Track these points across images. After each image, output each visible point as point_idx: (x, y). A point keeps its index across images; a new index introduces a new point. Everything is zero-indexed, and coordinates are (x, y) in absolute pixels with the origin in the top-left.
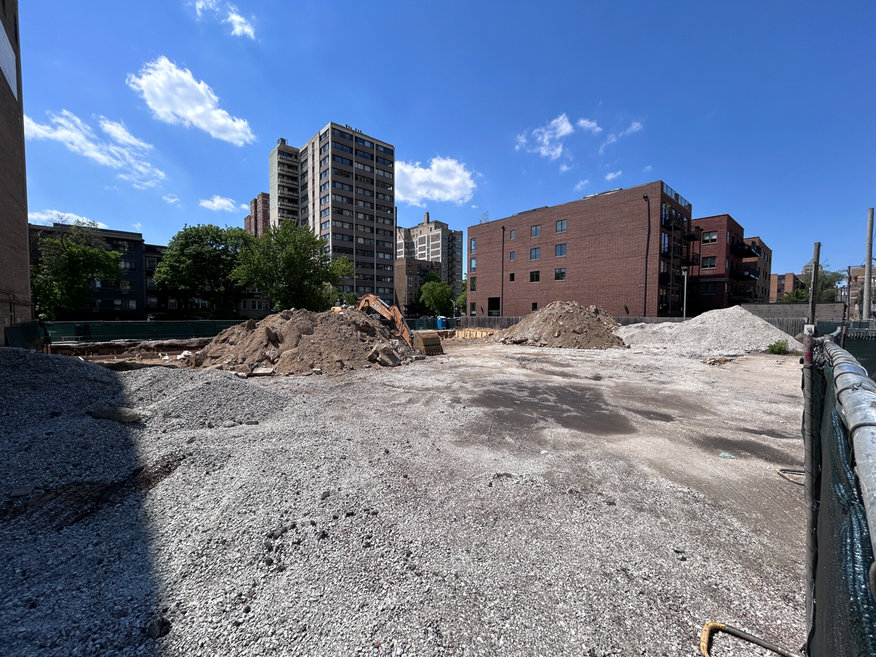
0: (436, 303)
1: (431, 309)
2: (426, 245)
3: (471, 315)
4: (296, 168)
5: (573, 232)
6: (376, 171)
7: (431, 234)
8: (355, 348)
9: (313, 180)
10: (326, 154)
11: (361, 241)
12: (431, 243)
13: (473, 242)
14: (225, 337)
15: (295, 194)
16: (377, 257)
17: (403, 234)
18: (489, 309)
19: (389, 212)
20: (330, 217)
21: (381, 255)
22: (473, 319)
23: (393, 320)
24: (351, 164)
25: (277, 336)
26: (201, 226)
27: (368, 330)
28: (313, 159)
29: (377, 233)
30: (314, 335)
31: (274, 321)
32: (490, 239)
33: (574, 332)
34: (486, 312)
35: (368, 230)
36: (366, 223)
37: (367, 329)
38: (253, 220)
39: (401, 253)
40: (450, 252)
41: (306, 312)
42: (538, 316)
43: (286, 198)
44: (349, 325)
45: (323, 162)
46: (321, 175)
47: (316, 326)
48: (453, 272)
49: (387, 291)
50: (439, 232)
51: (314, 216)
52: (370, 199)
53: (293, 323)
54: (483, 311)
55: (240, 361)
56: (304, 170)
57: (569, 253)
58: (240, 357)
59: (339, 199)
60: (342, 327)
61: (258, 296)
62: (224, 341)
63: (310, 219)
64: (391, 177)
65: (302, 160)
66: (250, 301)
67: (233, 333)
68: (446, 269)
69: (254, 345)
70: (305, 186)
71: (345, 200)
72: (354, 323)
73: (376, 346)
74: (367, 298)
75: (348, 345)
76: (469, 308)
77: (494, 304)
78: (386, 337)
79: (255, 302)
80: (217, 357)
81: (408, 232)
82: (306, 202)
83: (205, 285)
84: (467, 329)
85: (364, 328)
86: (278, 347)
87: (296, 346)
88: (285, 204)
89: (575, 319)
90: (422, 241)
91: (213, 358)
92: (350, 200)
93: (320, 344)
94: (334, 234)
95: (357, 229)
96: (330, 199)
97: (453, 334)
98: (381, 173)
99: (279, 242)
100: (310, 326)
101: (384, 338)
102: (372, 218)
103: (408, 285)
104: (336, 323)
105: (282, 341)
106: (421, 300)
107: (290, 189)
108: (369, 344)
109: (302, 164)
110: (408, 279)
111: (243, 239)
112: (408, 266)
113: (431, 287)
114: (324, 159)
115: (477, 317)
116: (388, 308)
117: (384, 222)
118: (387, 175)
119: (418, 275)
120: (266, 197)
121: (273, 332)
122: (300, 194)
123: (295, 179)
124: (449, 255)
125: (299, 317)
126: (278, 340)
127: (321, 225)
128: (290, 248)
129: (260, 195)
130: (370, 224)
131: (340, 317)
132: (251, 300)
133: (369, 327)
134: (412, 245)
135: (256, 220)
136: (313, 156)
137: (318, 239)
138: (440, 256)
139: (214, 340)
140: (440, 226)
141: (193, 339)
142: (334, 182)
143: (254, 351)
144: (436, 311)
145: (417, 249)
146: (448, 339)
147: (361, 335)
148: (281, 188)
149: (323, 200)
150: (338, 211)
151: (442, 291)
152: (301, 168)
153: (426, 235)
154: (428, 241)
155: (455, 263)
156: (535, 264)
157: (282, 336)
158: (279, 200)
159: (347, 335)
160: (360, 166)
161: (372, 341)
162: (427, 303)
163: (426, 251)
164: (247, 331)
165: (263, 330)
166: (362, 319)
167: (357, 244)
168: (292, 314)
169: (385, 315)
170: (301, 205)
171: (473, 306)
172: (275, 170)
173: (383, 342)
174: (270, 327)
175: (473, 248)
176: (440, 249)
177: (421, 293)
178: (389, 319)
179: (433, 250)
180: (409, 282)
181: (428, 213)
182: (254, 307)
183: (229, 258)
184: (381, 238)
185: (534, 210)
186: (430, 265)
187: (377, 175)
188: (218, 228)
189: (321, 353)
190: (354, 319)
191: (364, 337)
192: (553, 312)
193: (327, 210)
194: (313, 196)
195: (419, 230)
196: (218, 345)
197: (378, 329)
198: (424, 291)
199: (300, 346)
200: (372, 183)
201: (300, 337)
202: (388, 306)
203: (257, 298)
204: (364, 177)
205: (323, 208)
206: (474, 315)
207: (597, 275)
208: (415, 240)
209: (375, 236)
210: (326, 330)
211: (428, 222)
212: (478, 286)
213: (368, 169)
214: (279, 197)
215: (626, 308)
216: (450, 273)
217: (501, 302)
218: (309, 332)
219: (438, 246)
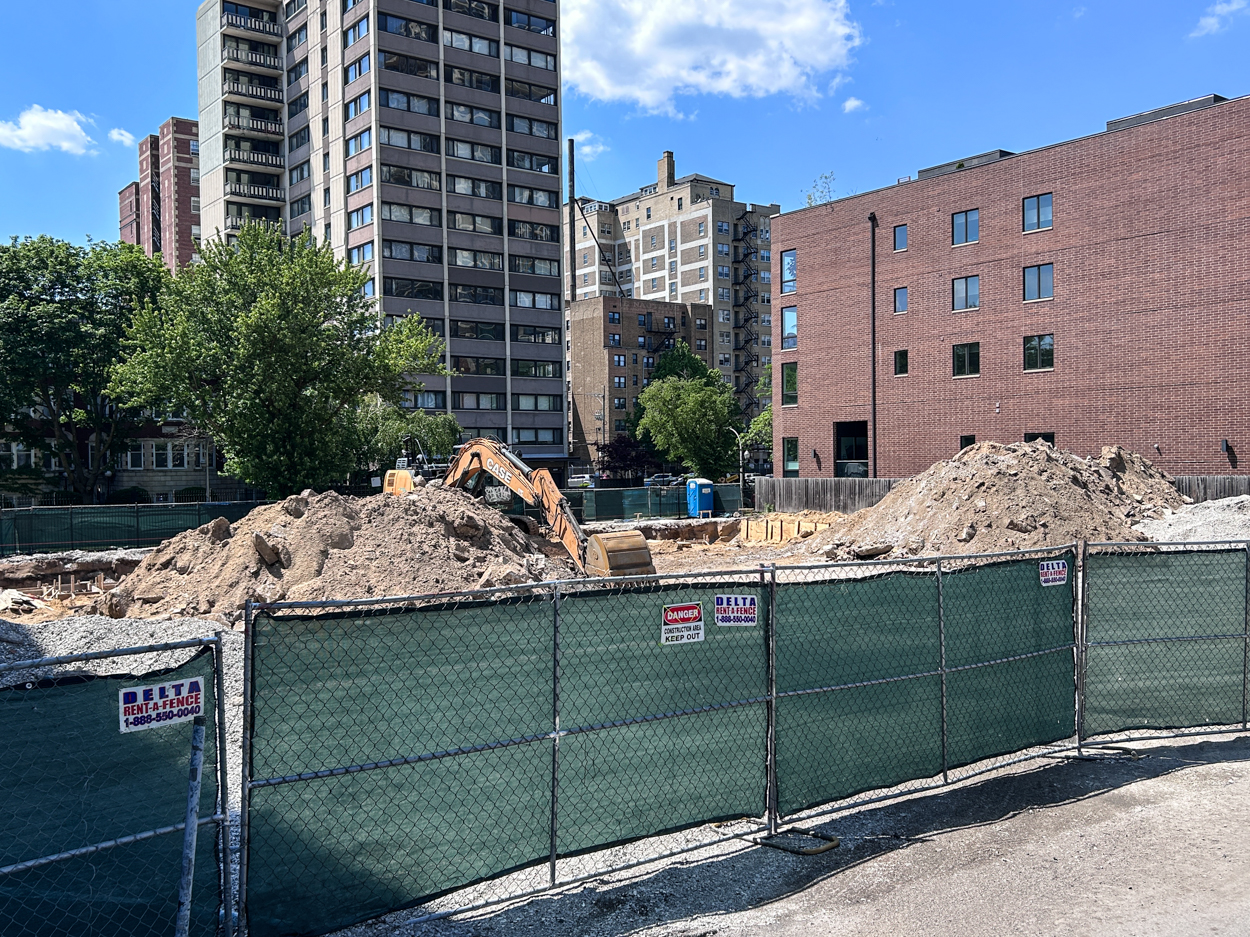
0: (683, 440)
1: (671, 457)
2: (665, 251)
3: (787, 473)
4: (274, 49)
5: (1073, 231)
6: (504, 50)
7: (680, 218)
8: (445, 576)
9: (325, 85)
10: (360, 11)
11: (464, 259)
12: (680, 247)
13: (787, 260)
14: (168, 557)
15: (271, 127)
16: (514, 305)
17: (593, 221)
18: (838, 456)
19: (545, 169)
20: (374, 195)
21: (525, 300)
22: (788, 487)
23: (540, 504)
24: (433, 35)
25: (277, 554)
26: (21, 240)
27: (472, 534)
28: (323, 25)
29: (512, 233)
30: (354, 549)
31: (268, 520)
32: (835, 251)
33: (1013, 526)
34: (829, 463)
35: (484, 226)
36: (479, 206)
37: (472, 532)
38: (146, 199)
39: (588, 282)
40: (741, 273)
41: (337, 500)
42: (923, 484)
43: (246, 139)
44: (431, 525)
45: (351, 34)
46: (346, 71)
47: (358, 529)
48: (750, 333)
49: (544, 404)
50: (705, 210)
51: (327, 191)
52: (488, 136)
53: (310, 524)
54: (819, 462)
55: (203, 607)
56: (298, 55)
57: (1062, 291)
58: (202, 598)
59: (400, 140)
60: (415, 529)
61: (173, 430)
62: (165, 565)
63: (317, 198)
64: (551, 67)
65: (292, 27)
66: (149, 446)
67: (184, 548)
68: (729, 328)
69: (229, 574)
70: (300, 103)
71: (416, 141)
72: (442, 518)
73: (490, 570)
74: (475, 449)
75: (428, 569)
76: (777, 454)
77: (852, 440)
78: (514, 550)
79: (164, 448)
80: (155, 601)
81: (610, 213)
82: (303, 149)
83: (32, 404)
84: (772, 515)
85: (463, 529)
86: (280, 576)
87: (319, 572)
88: (244, 155)
89: (1018, 492)
90: (653, 239)
91: (146, 601)
92: (431, 142)
93: (367, 568)
94: (387, 242)
95: (452, 225)
96: (372, 142)
97: (732, 531)
98: (520, 56)
99: (236, 284)
100: (346, 530)
101: (509, 552)
102: (495, 188)
103: (611, 380)
104: (402, 522)
105: (288, 564)
106: (639, 432)
107: (257, 113)
108: (474, 566)
109: (291, 38)
110: (611, 360)
111: (139, 274)
112: (611, 320)
113: (667, 394)
114: (354, 27)
115: (802, 479)
116: (526, 476)
117: (531, 200)
118: (538, 61)
119: (642, 346)
120: (185, 130)
121: (270, 544)
122: (287, 126)
123: (271, 82)
124: (736, 283)
125: (322, 510)
126: (279, 561)
127: (349, 215)
128: (266, 303)
129: (167, 125)
130: (491, 207)
131: (411, 508)
132: (153, 442)
133: (476, 527)
134: (624, 251)
135: (156, 197)
136: (324, 14)
137: (342, 268)
138: (709, 284)
139: (143, 564)
140: (707, 192)
141: (19, 559)
142: (384, 92)
143: (231, 586)
144: (687, 463)
145: (637, 265)
146: (718, 545)
147: (458, 547)
148: (231, 110)
149: (352, 143)
150: (396, 174)
151: (703, 402)
152: (290, 49)
153: (665, 223)
154: (672, 241)
155: (756, 306)
156: (967, 324)
157: (288, 553)
158: (225, 146)
159: (426, 548)
160: (461, 41)
161: (482, 560)
162: (659, 441)
163: (665, 273)
164: (213, 543)
165: (249, 540)
166: (460, 508)
167: (454, 270)
168: (307, 503)
169: (521, 492)
170: (288, 158)
171: (791, 447)
172: (212, 57)
173: (505, 561)
174: (262, 534)
175: (787, 276)
176: (708, 263)
177: (640, 411)
178: (530, 501)
179: (687, 267)
180: (613, 368)
181: (670, 155)
182: (161, 461)
183: (102, 331)
184: (523, 248)
185: (961, 166)
186: (678, 316)
187: (510, 62)
188: (68, 247)
189: (370, 588)
190: (441, 509)
191: (464, 550)
192: (963, 473)
193: (366, 174)
194: (325, 130)
195: (644, 205)
196: (155, 574)
197: (495, 532)
198: (648, 405)
199: (327, 574)
200: (496, 89)
201: (325, 554)
202: (527, 469)
203: (172, 436)
204: (471, 72)
205: (352, 167)
206: (795, 473)
207: (1143, 355)
208: (631, 237)
209: (506, 244)
210: (380, 536)
211: (671, 182)
212: (803, 388)
213: (480, 46)
214: (227, 137)
215: (1229, 449)
216: (742, 337)
217: (870, 433)
218: (344, 542)
219: (702, 256)
